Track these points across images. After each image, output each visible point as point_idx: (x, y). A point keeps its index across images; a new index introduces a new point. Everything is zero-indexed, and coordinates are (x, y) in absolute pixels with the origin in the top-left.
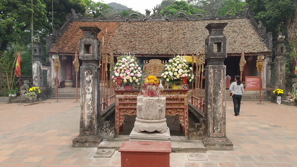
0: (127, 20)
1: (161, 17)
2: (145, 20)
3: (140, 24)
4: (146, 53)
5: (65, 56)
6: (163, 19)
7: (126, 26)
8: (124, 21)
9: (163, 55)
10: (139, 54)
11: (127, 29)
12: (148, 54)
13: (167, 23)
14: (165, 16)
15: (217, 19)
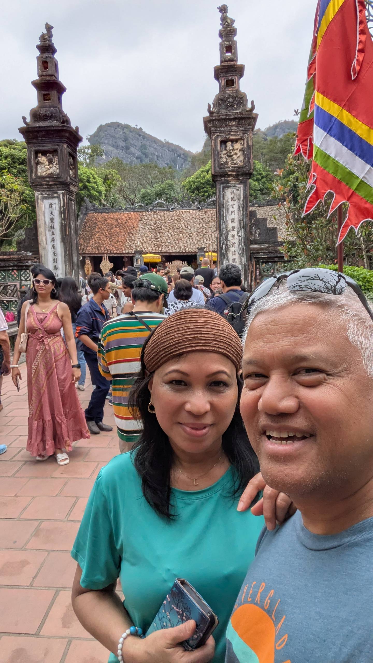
0: (151, 210)
1: (191, 205)
2: (172, 209)
3: (167, 213)
4: (174, 251)
5: (88, 257)
6: (193, 207)
7: (150, 218)
8: (148, 211)
9: (192, 252)
10: (166, 252)
11: (153, 222)
12: (176, 252)
13: (198, 213)
14: (196, 204)
15: (257, 205)
